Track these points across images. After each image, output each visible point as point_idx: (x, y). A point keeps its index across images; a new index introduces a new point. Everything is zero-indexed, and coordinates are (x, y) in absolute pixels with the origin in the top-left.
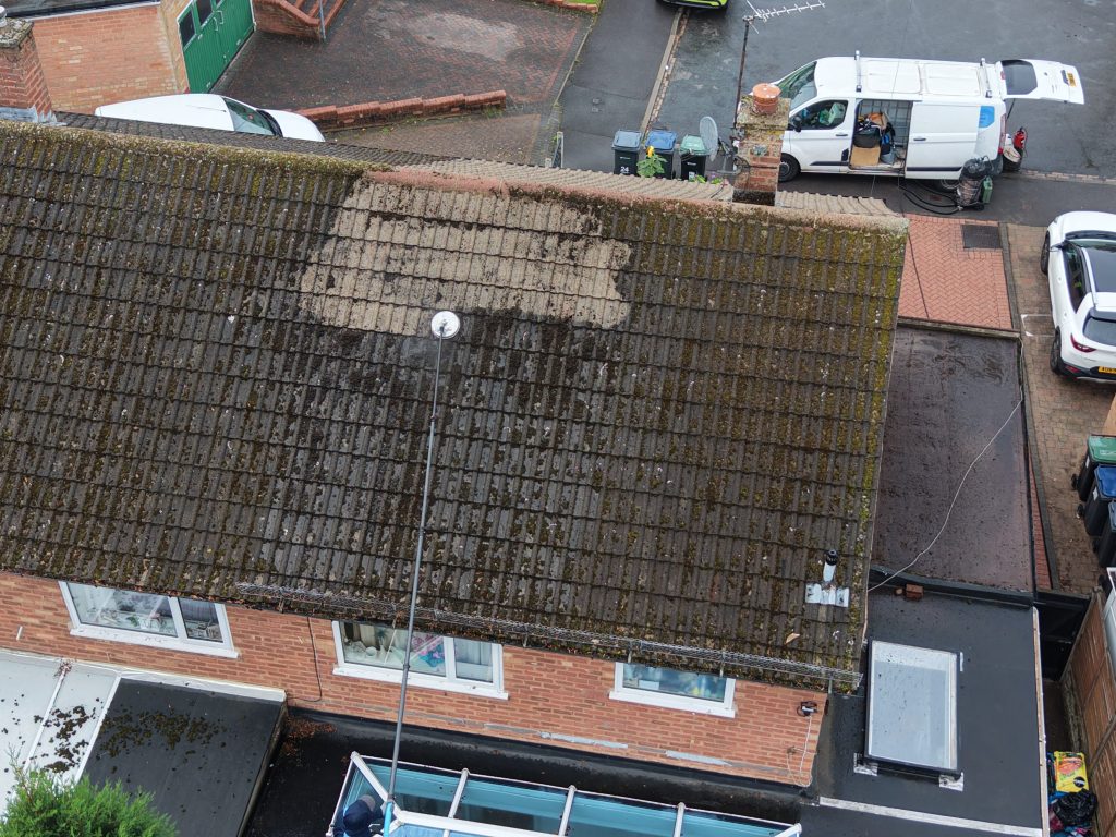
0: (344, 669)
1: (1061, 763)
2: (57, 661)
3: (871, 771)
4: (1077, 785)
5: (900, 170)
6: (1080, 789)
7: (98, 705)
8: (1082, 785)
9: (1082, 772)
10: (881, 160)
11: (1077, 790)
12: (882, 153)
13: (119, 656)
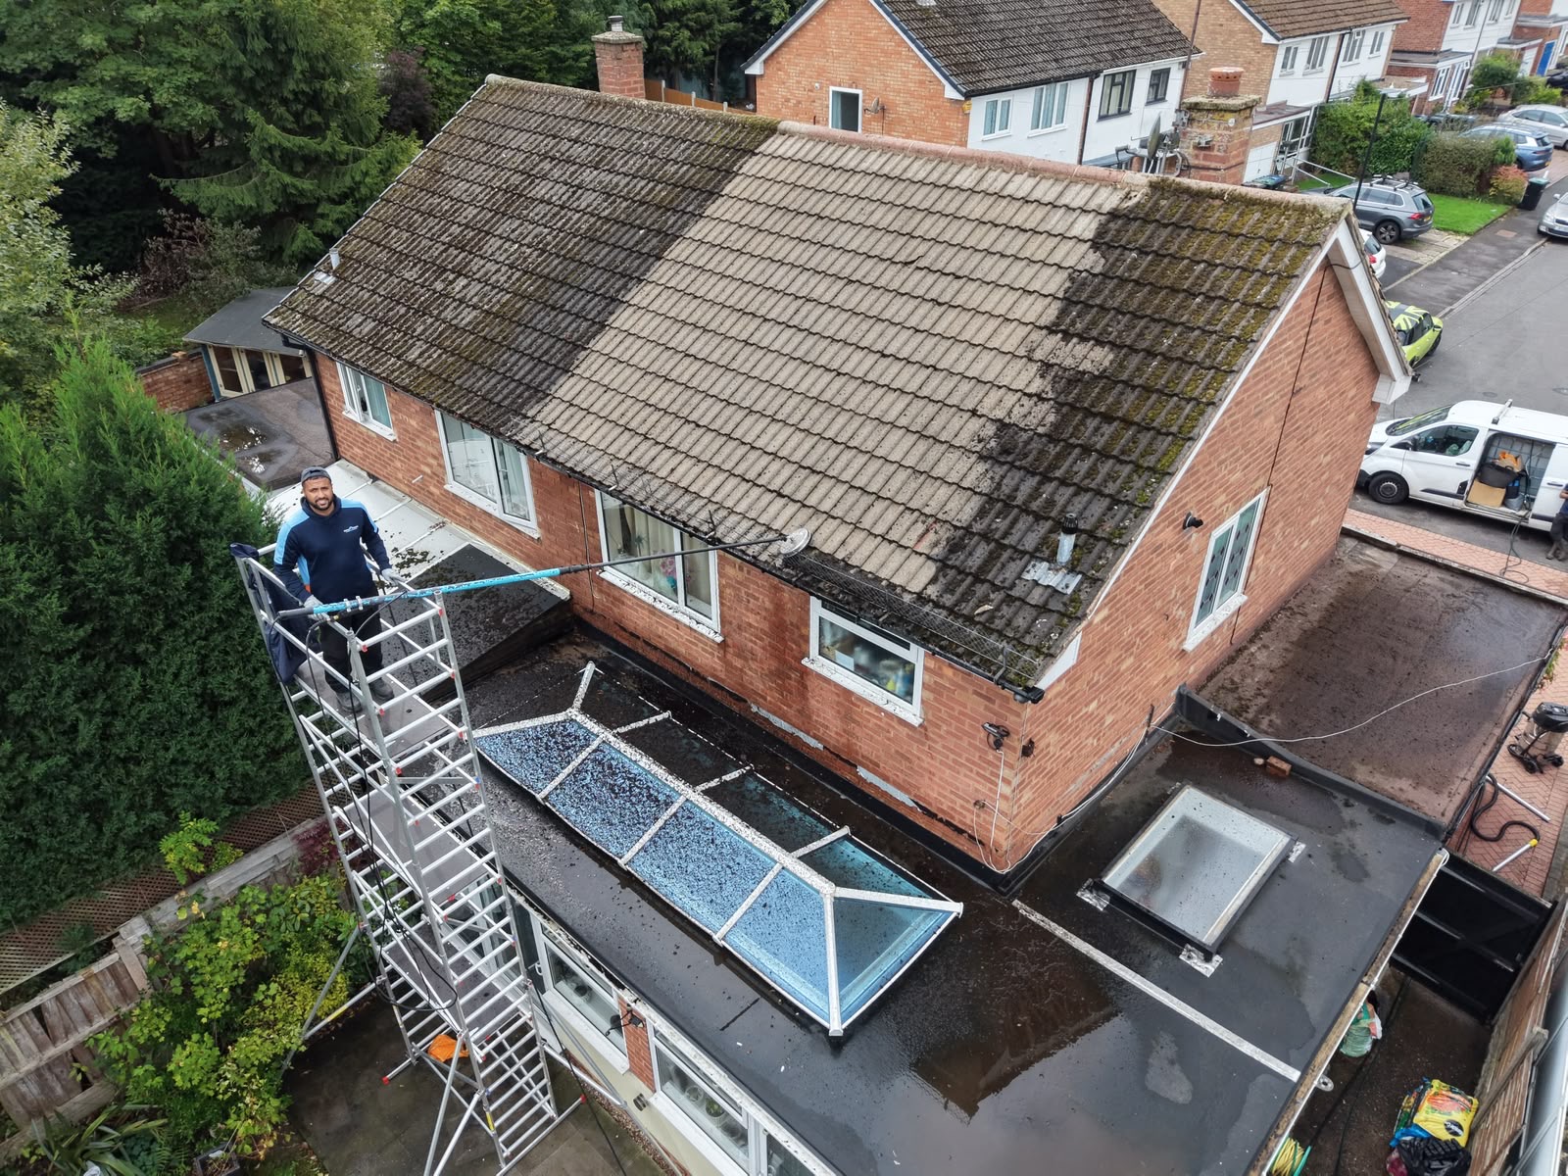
0: (610, 575)
1: (1436, 1094)
2: (438, 518)
3: (1100, 903)
4: (1448, 1129)
5: (1524, 518)
6: (1450, 1137)
7: (439, 554)
8: (1455, 1134)
9: (1465, 1119)
10: (1504, 504)
11: (1445, 1136)
12: (1507, 497)
13: (476, 524)
